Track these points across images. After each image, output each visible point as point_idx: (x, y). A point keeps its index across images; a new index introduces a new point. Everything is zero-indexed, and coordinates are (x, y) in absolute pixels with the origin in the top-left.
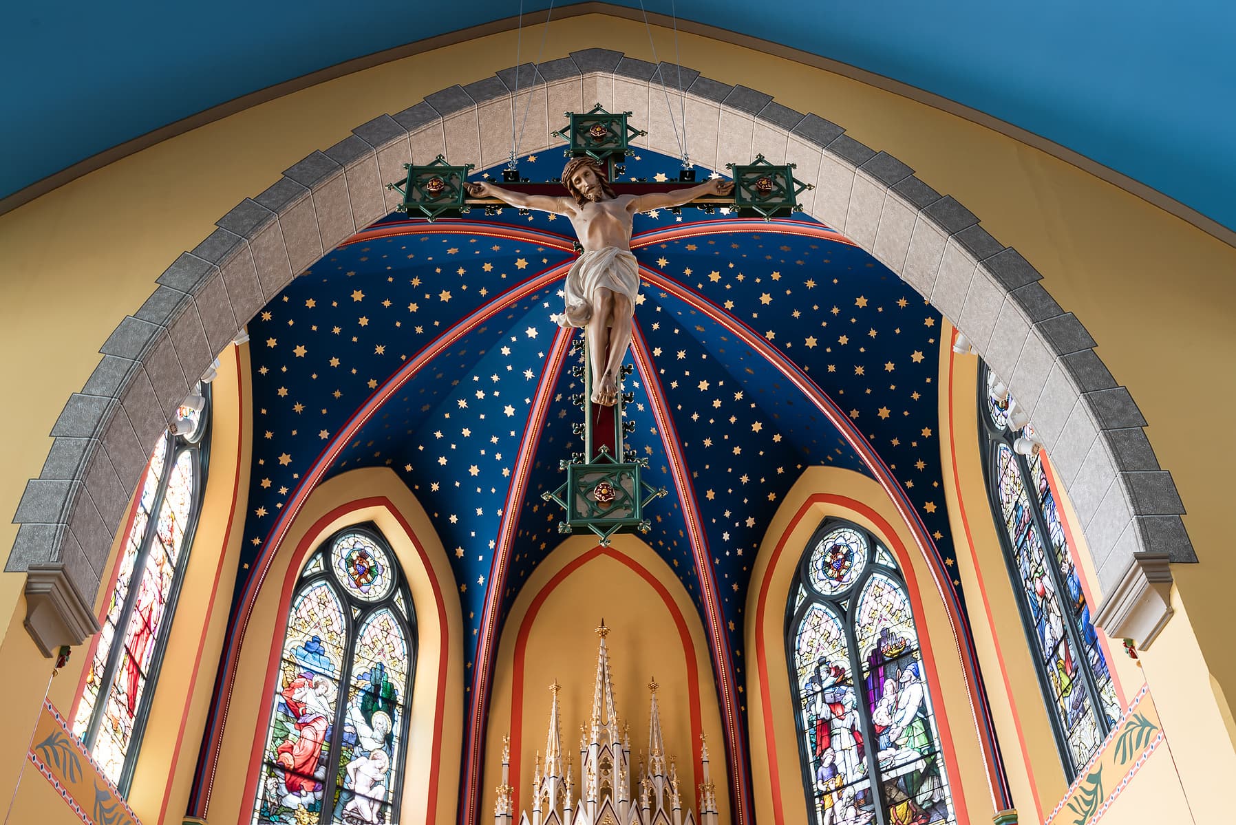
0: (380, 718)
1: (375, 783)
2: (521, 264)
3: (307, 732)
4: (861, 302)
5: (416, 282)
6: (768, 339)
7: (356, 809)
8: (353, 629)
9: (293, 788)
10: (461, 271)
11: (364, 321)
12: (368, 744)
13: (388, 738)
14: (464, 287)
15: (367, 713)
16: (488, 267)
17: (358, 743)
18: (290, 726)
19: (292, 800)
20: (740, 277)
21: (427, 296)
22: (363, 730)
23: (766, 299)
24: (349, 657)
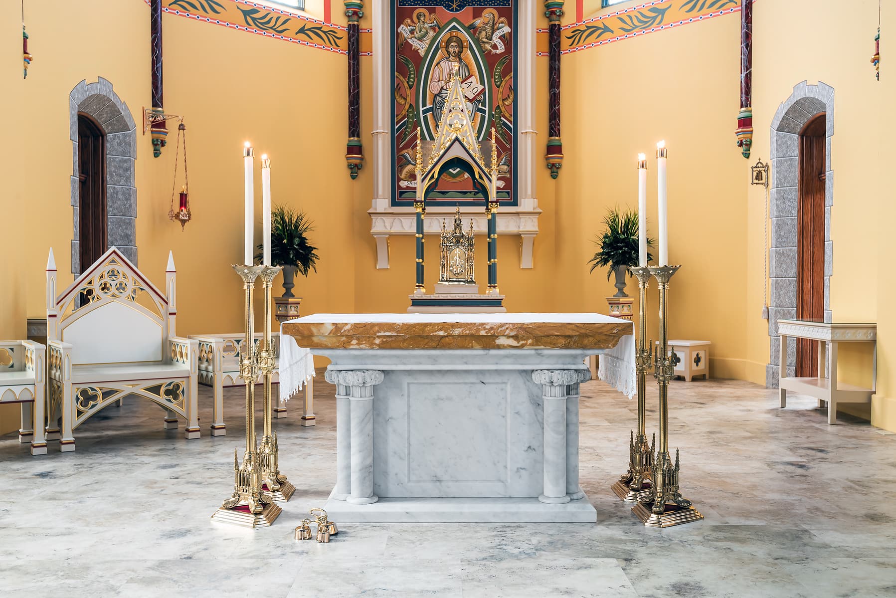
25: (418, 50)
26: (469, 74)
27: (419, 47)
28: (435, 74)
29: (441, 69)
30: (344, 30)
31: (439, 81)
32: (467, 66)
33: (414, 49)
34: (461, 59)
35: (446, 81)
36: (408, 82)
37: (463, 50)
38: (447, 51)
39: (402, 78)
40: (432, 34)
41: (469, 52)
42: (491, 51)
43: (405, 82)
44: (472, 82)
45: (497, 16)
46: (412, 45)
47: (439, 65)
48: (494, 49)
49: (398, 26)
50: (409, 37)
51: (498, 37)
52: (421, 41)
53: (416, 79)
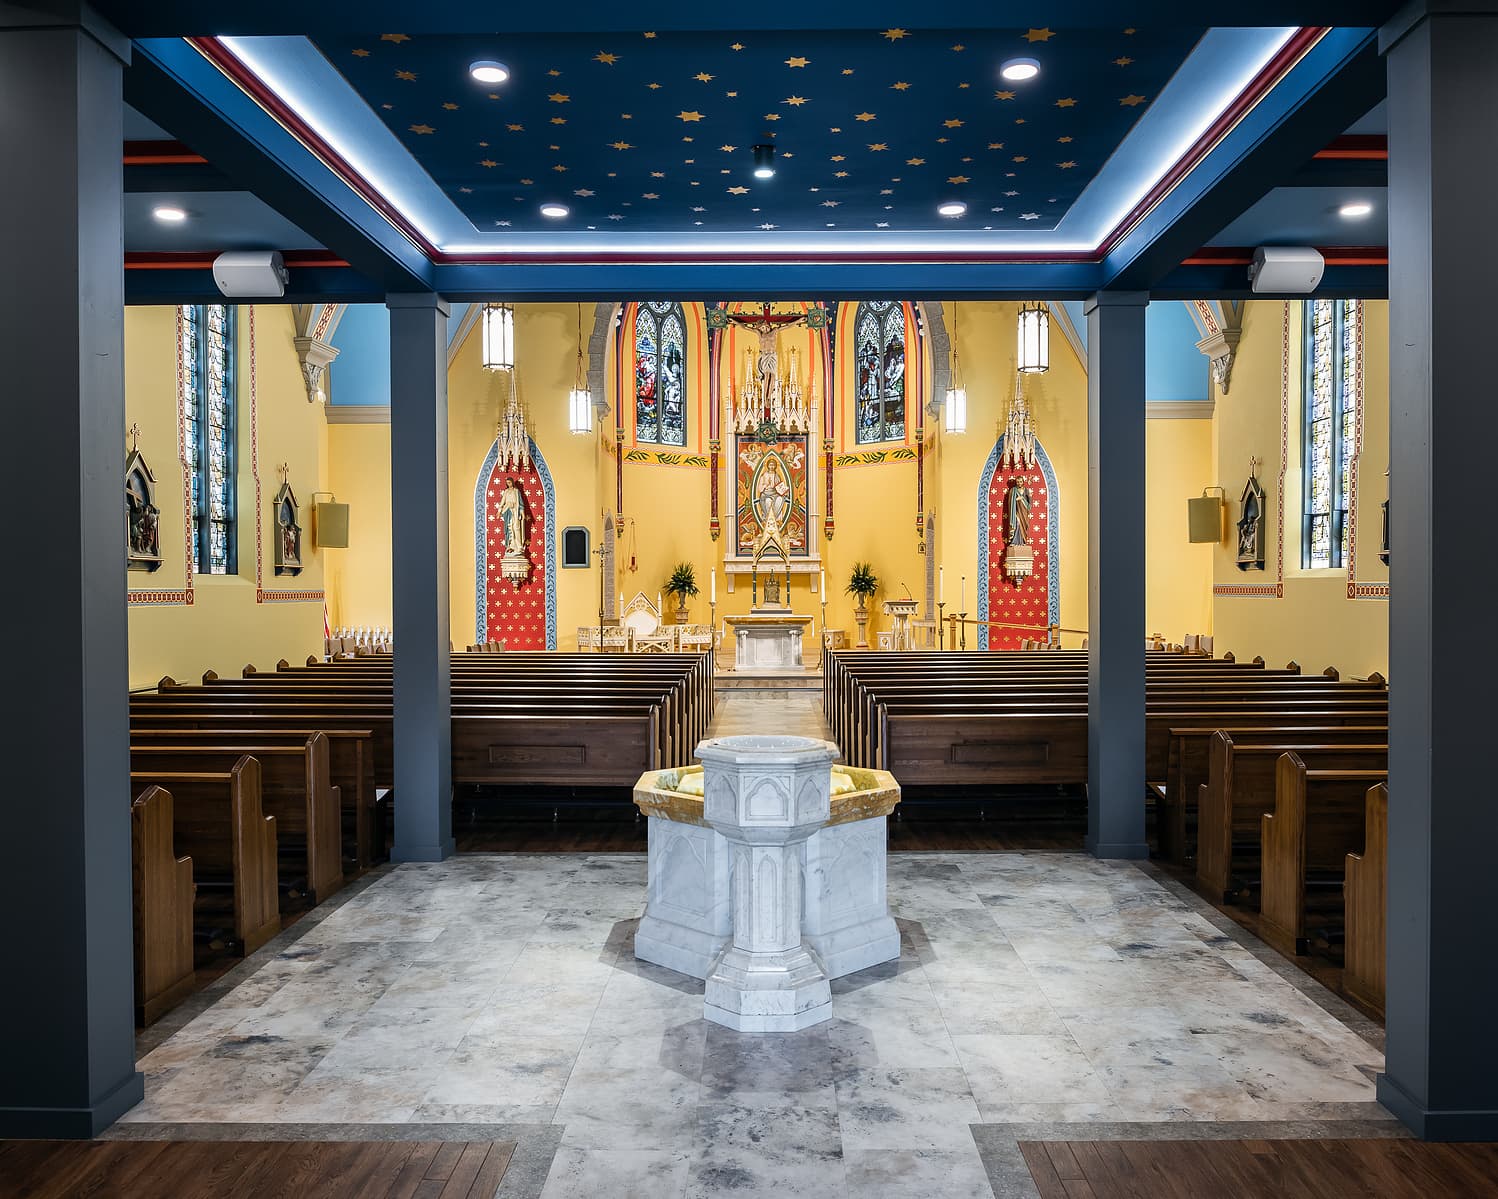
0: (675, 367)
1: (676, 395)
3: (649, 381)
7: (670, 408)
8: (659, 326)
9: (647, 404)
12: (672, 380)
13: (679, 375)
15: (670, 366)
17: (668, 380)
18: (642, 379)
19: (647, 409)
22: (669, 374)
24: (659, 342)
26: (781, 481)
27: (752, 465)
28: (761, 481)
31: (763, 485)
32: (779, 476)
33: (749, 467)
34: (776, 472)
37: (777, 467)
38: (768, 468)
39: (742, 483)
40: (759, 458)
43: (744, 485)
45: (796, 448)
46: (747, 464)
47: (763, 476)
48: (795, 467)
49: (740, 454)
50: (746, 460)
51: (797, 460)
52: (753, 462)
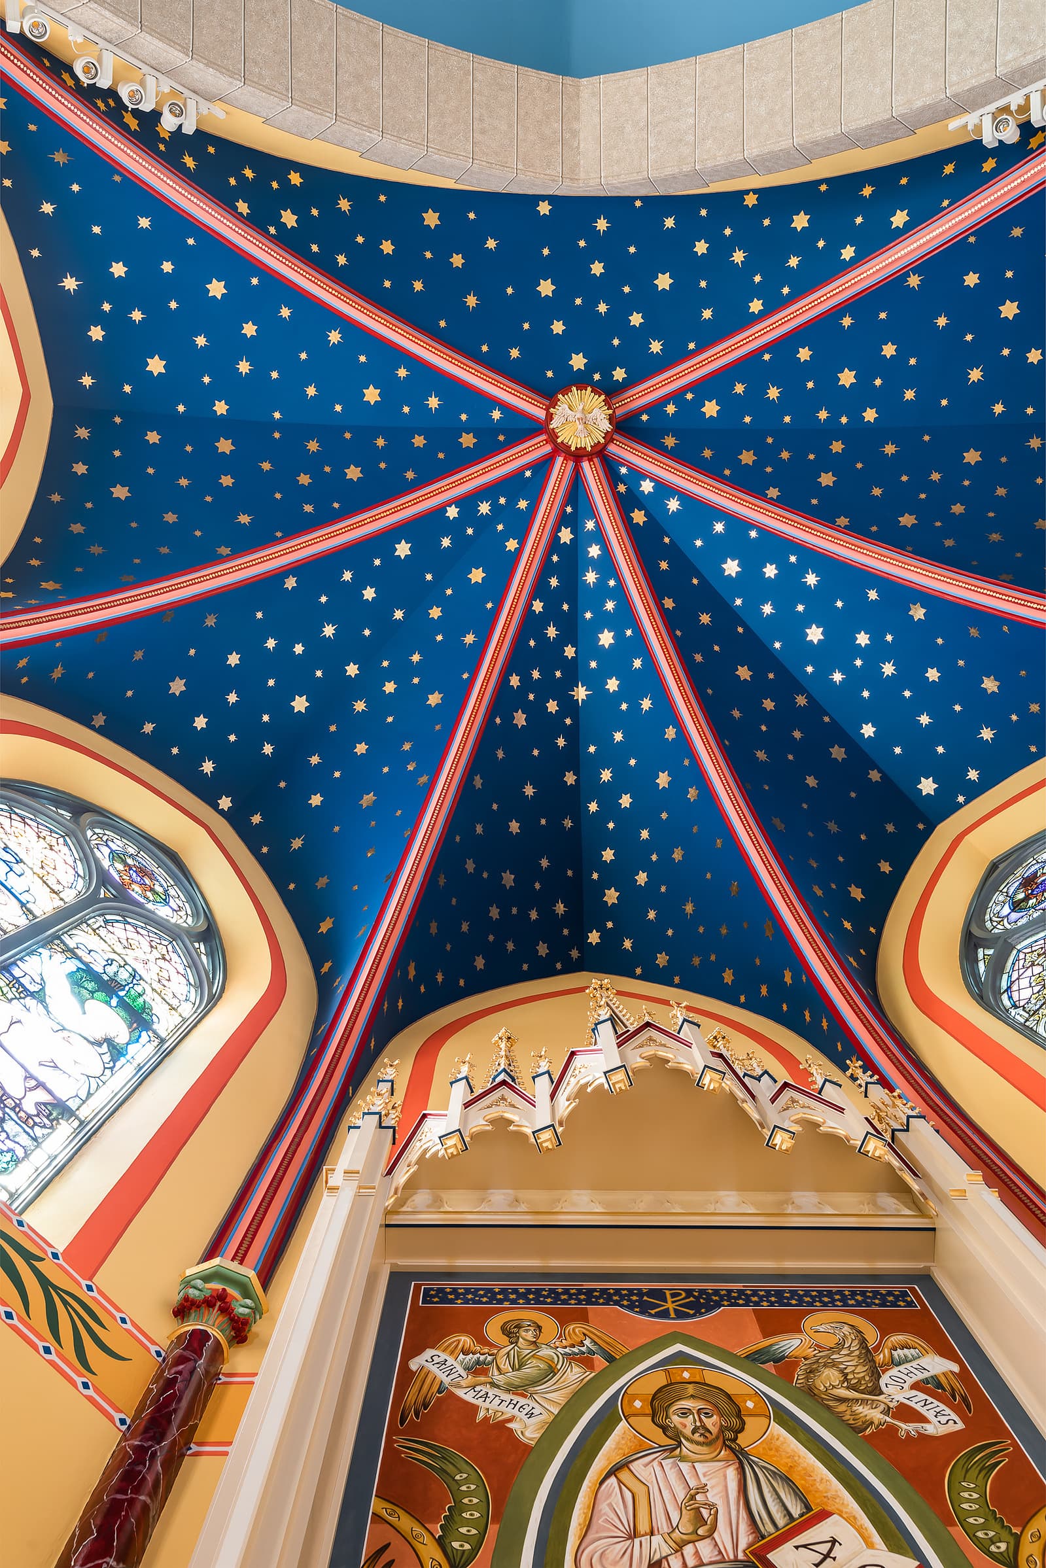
2: (468, 440)
4: (972, 457)
5: (313, 446)
6: (839, 526)
10: (381, 442)
11: (227, 481)
14: (383, 465)
16: (419, 441)
20: (785, 455)
21: (327, 469)
23: (827, 479)
25: (510, 1420)
26: (808, 1508)
27: (509, 1412)
28: (603, 1507)
29: (640, 1490)
30: (148, 1350)
31: (633, 1535)
32: (787, 1480)
33: (486, 1419)
34: (746, 1455)
35: (676, 1535)
36: (441, 1542)
37: (743, 1423)
38: (664, 1429)
39: (406, 1522)
40: (574, 1375)
41: (776, 1429)
42: (893, 1430)
43: (427, 1538)
44: (834, 1542)
45: (872, 1334)
46: (475, 1409)
47: (624, 1475)
48: (905, 1421)
49: (414, 1350)
50: (463, 1383)
51: (906, 1386)
52: (525, 1396)
53: (493, 1529)
